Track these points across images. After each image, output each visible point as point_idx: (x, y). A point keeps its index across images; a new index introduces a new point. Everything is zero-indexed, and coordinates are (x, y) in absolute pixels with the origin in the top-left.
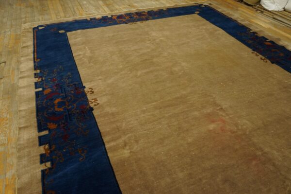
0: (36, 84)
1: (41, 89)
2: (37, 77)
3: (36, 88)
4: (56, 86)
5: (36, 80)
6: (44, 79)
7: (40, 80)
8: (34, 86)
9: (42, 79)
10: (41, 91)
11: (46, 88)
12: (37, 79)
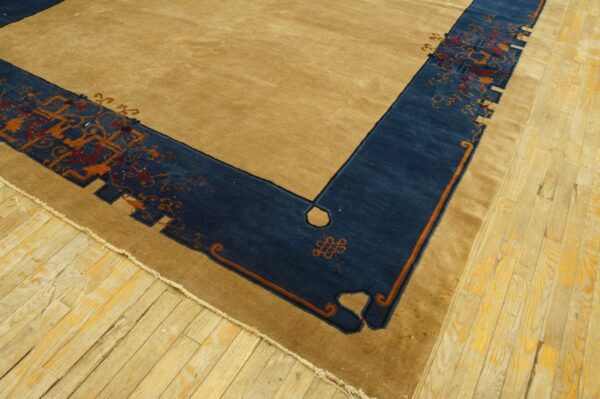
0: (497, 101)
1: (494, 88)
2: (489, 110)
3: (500, 94)
4: (468, 79)
5: (492, 106)
6: (479, 100)
7: (486, 103)
8: (502, 99)
9: (483, 101)
10: (494, 85)
11: (486, 85)
12: (490, 107)
